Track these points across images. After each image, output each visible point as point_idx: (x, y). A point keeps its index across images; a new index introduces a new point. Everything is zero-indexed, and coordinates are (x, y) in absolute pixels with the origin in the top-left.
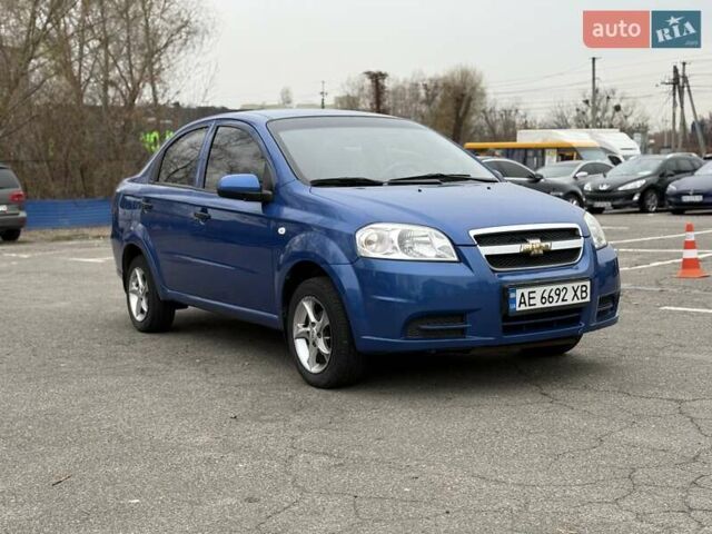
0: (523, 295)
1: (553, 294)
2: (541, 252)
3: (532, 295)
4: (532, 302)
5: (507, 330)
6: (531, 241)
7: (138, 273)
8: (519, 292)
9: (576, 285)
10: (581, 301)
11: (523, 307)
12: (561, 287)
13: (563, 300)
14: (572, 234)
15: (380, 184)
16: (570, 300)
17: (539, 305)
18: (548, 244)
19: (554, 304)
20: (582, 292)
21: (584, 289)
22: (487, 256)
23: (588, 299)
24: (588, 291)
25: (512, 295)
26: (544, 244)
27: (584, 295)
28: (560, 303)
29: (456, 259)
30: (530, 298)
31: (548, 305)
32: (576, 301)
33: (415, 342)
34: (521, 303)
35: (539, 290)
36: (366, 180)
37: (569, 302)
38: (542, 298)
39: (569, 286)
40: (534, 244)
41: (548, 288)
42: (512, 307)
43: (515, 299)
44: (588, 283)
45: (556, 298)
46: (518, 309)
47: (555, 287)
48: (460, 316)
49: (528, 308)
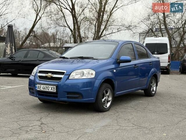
0: (38, 86)
1: (45, 87)
13: (48, 90)
17: (42, 90)
18: (52, 75)
19: (46, 90)
20: (53, 89)
21: (54, 88)
23: (55, 91)
24: (55, 89)
25: (36, 86)
31: (44, 90)
32: (52, 91)
35: (42, 86)
37: (50, 91)
38: (43, 88)
39: (50, 86)
43: (37, 87)
44: (55, 87)
46: (37, 89)
49: (39, 90)
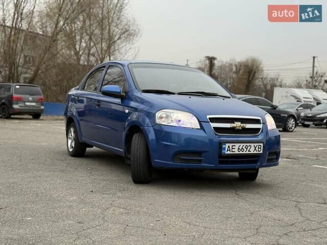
0: (229, 146)
1: (244, 148)
2: (241, 128)
3: (233, 147)
4: (233, 150)
5: (220, 162)
6: (236, 123)
7: (72, 130)
8: (227, 145)
9: (256, 145)
10: (258, 152)
11: (229, 152)
12: (248, 145)
13: (249, 151)
14: (258, 121)
15: (174, 94)
16: (252, 151)
17: (237, 152)
18: (245, 125)
19: (244, 152)
20: (259, 148)
21: (260, 147)
22: (214, 128)
23: (261, 152)
24: (262, 148)
25: (224, 146)
26: (242, 125)
27: (260, 150)
28: (247, 152)
29: (199, 128)
30: (232, 148)
31: (241, 152)
32: (255, 152)
33: (178, 164)
34: (228, 150)
35: (237, 145)
36: (168, 92)
37: (252, 152)
38: (239, 149)
39: (252, 145)
40: (238, 125)
41: (242, 145)
42: (223, 151)
43: (225, 148)
44: (262, 145)
45: (245, 150)
46: (226, 153)
47: (245, 145)
48: (199, 153)
49: (231, 153)
